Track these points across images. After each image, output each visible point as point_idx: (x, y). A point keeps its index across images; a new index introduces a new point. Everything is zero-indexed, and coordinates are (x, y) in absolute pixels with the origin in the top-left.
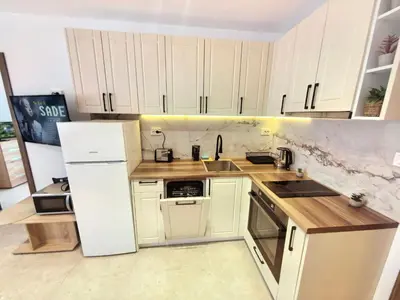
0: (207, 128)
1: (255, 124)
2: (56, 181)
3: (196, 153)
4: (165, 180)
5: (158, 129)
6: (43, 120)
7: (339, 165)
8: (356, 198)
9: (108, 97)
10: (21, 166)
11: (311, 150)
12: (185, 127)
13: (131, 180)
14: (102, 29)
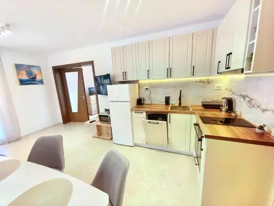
0: (175, 86)
1: (209, 82)
2: (106, 110)
3: (167, 101)
4: (147, 112)
5: (147, 87)
6: (103, 85)
7: (258, 107)
8: (261, 128)
9: (125, 74)
10: (96, 102)
11: (244, 97)
12: (161, 86)
13: (132, 110)
14: (123, 44)
